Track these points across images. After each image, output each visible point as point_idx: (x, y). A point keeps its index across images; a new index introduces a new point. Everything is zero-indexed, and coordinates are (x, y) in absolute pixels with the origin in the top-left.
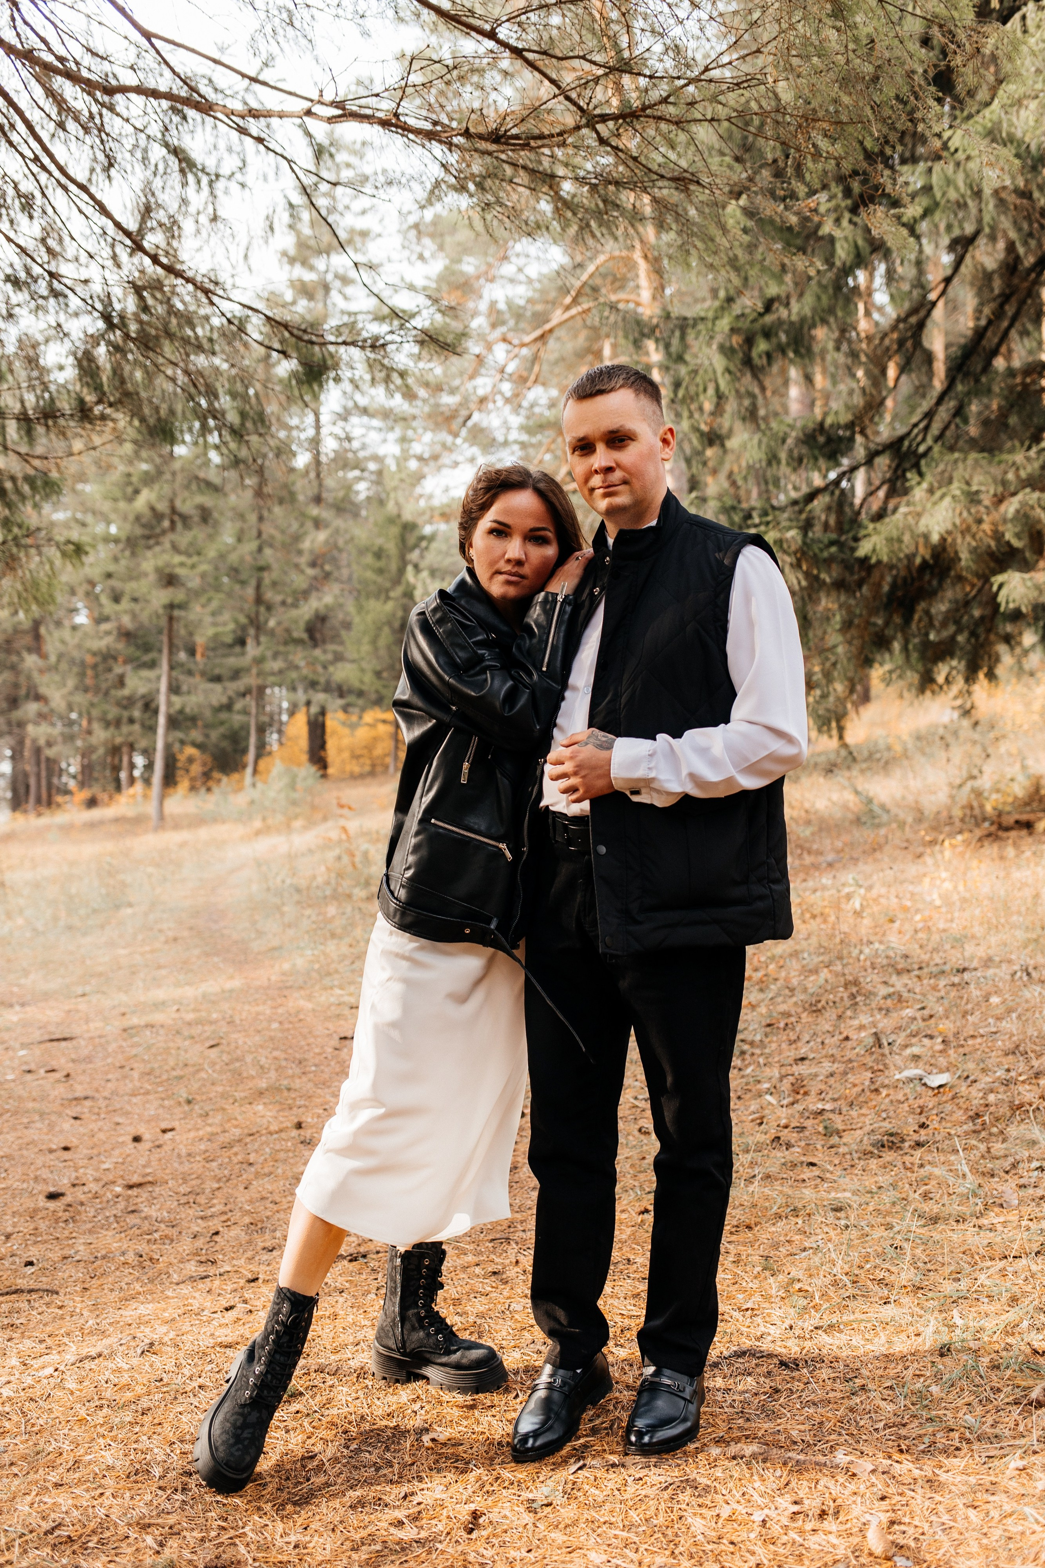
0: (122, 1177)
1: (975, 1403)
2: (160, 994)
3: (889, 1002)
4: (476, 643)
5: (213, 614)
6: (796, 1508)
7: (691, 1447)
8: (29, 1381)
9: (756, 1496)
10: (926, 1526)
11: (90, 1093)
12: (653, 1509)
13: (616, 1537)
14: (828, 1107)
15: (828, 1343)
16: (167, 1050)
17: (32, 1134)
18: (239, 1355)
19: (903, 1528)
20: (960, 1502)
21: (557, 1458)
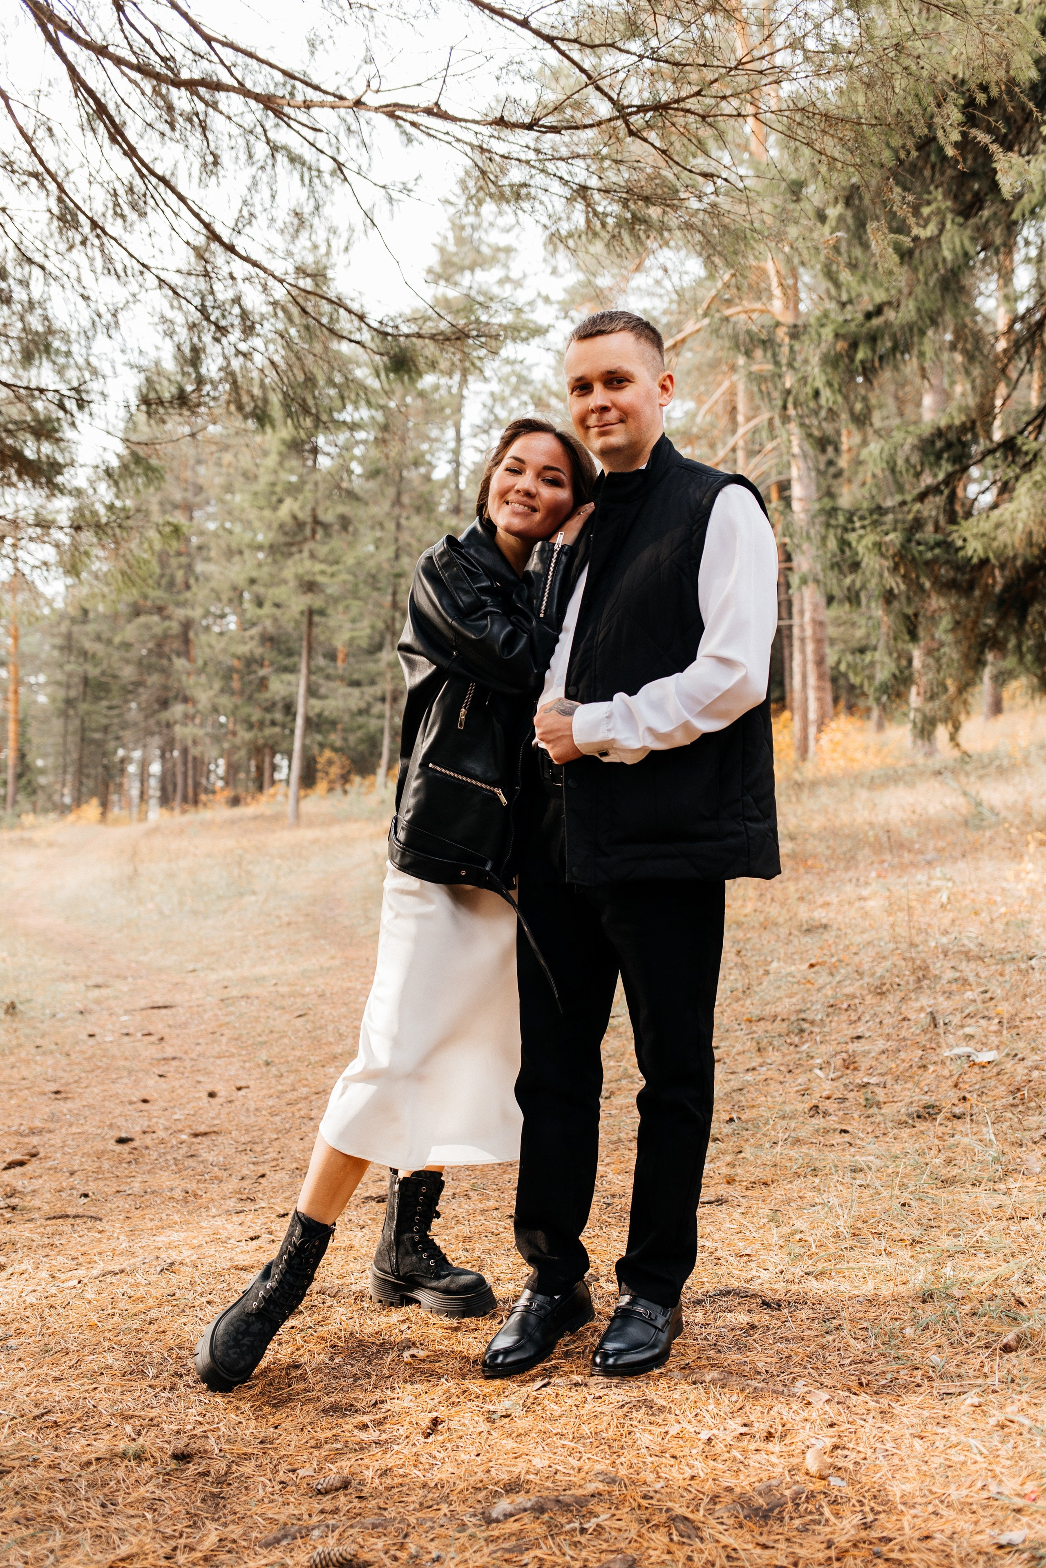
0: (190, 1126)
1: (946, 1345)
2: (263, 970)
3: (954, 987)
4: (480, 589)
5: (354, 621)
6: (744, 1430)
7: (657, 1371)
8: (54, 1290)
9: (708, 1416)
10: (869, 1452)
11: (179, 1055)
12: (605, 1424)
13: (563, 1446)
14: (873, 1080)
15: (814, 1286)
16: (257, 1019)
17: (118, 1088)
18: (253, 1277)
19: (846, 1452)
20: (907, 1432)
21: (526, 1376)
